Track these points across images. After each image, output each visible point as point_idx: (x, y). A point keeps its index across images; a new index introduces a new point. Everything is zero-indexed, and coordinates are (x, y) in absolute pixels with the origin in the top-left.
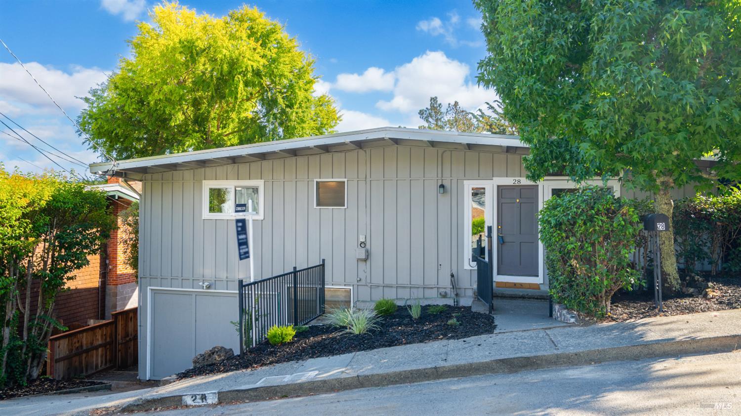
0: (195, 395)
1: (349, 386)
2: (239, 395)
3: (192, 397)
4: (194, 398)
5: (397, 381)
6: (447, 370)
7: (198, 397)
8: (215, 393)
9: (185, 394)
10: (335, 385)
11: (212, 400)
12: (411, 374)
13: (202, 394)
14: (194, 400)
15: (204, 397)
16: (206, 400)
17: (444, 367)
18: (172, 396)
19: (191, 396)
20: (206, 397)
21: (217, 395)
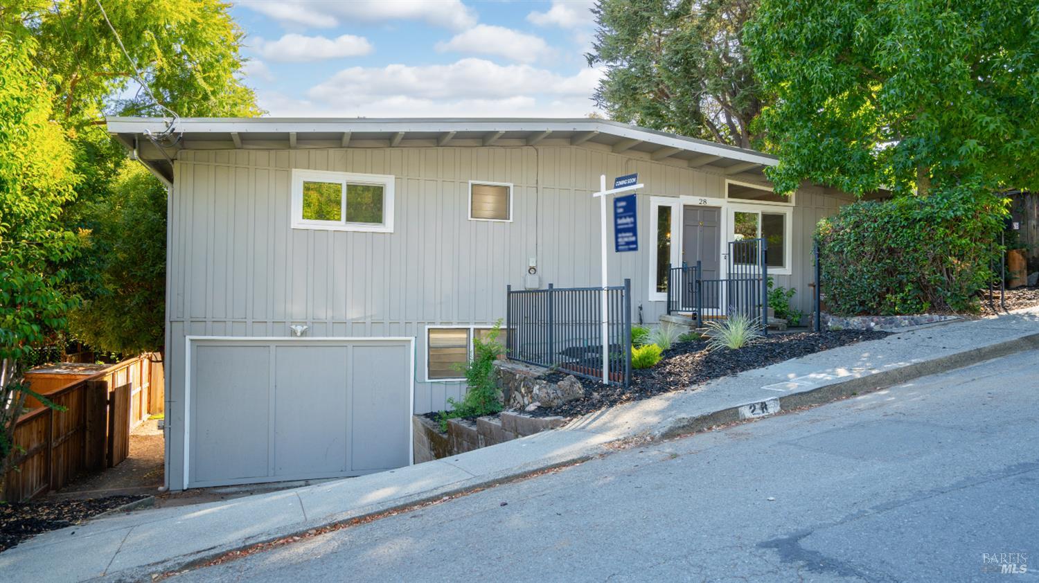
0: (754, 405)
1: (909, 376)
2: (802, 398)
3: (751, 408)
4: (753, 408)
5: (948, 366)
6: (988, 350)
7: (757, 406)
8: (776, 400)
9: (741, 404)
10: (896, 376)
11: (773, 408)
12: (960, 357)
13: (762, 403)
14: (753, 412)
15: (764, 406)
16: (766, 409)
17: (985, 348)
18: (725, 410)
19: (749, 407)
20: (766, 405)
21: (779, 402)
